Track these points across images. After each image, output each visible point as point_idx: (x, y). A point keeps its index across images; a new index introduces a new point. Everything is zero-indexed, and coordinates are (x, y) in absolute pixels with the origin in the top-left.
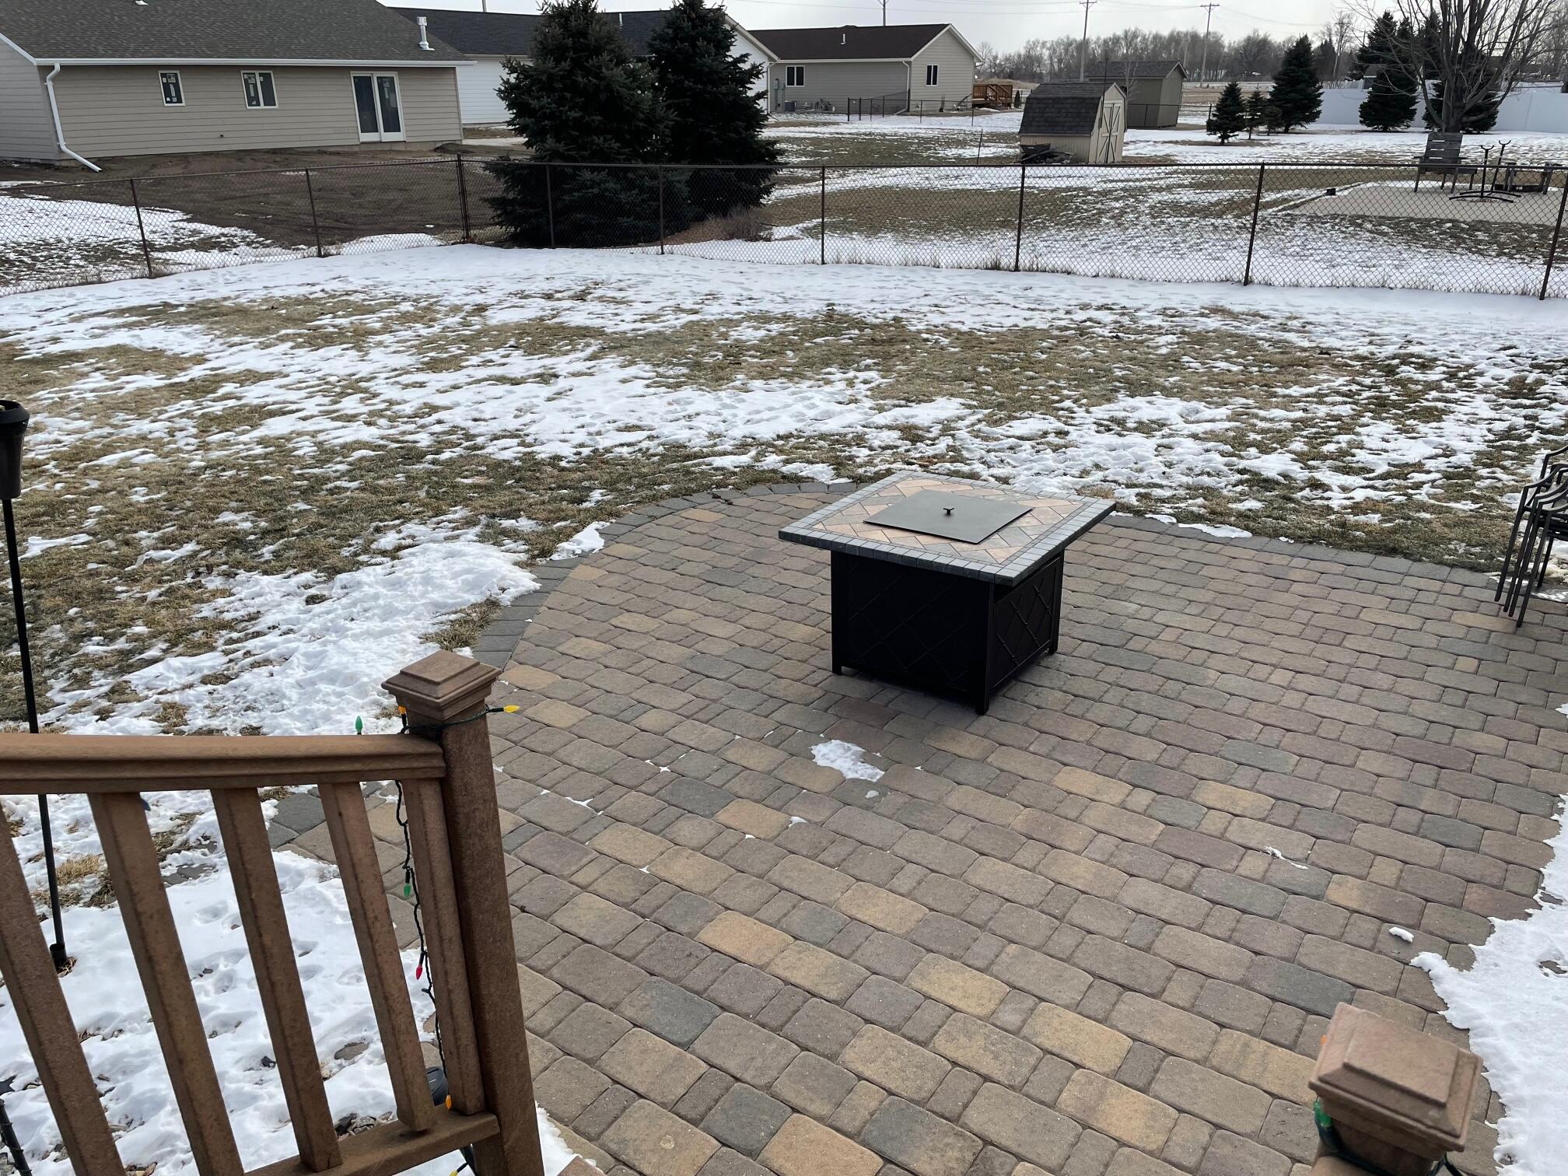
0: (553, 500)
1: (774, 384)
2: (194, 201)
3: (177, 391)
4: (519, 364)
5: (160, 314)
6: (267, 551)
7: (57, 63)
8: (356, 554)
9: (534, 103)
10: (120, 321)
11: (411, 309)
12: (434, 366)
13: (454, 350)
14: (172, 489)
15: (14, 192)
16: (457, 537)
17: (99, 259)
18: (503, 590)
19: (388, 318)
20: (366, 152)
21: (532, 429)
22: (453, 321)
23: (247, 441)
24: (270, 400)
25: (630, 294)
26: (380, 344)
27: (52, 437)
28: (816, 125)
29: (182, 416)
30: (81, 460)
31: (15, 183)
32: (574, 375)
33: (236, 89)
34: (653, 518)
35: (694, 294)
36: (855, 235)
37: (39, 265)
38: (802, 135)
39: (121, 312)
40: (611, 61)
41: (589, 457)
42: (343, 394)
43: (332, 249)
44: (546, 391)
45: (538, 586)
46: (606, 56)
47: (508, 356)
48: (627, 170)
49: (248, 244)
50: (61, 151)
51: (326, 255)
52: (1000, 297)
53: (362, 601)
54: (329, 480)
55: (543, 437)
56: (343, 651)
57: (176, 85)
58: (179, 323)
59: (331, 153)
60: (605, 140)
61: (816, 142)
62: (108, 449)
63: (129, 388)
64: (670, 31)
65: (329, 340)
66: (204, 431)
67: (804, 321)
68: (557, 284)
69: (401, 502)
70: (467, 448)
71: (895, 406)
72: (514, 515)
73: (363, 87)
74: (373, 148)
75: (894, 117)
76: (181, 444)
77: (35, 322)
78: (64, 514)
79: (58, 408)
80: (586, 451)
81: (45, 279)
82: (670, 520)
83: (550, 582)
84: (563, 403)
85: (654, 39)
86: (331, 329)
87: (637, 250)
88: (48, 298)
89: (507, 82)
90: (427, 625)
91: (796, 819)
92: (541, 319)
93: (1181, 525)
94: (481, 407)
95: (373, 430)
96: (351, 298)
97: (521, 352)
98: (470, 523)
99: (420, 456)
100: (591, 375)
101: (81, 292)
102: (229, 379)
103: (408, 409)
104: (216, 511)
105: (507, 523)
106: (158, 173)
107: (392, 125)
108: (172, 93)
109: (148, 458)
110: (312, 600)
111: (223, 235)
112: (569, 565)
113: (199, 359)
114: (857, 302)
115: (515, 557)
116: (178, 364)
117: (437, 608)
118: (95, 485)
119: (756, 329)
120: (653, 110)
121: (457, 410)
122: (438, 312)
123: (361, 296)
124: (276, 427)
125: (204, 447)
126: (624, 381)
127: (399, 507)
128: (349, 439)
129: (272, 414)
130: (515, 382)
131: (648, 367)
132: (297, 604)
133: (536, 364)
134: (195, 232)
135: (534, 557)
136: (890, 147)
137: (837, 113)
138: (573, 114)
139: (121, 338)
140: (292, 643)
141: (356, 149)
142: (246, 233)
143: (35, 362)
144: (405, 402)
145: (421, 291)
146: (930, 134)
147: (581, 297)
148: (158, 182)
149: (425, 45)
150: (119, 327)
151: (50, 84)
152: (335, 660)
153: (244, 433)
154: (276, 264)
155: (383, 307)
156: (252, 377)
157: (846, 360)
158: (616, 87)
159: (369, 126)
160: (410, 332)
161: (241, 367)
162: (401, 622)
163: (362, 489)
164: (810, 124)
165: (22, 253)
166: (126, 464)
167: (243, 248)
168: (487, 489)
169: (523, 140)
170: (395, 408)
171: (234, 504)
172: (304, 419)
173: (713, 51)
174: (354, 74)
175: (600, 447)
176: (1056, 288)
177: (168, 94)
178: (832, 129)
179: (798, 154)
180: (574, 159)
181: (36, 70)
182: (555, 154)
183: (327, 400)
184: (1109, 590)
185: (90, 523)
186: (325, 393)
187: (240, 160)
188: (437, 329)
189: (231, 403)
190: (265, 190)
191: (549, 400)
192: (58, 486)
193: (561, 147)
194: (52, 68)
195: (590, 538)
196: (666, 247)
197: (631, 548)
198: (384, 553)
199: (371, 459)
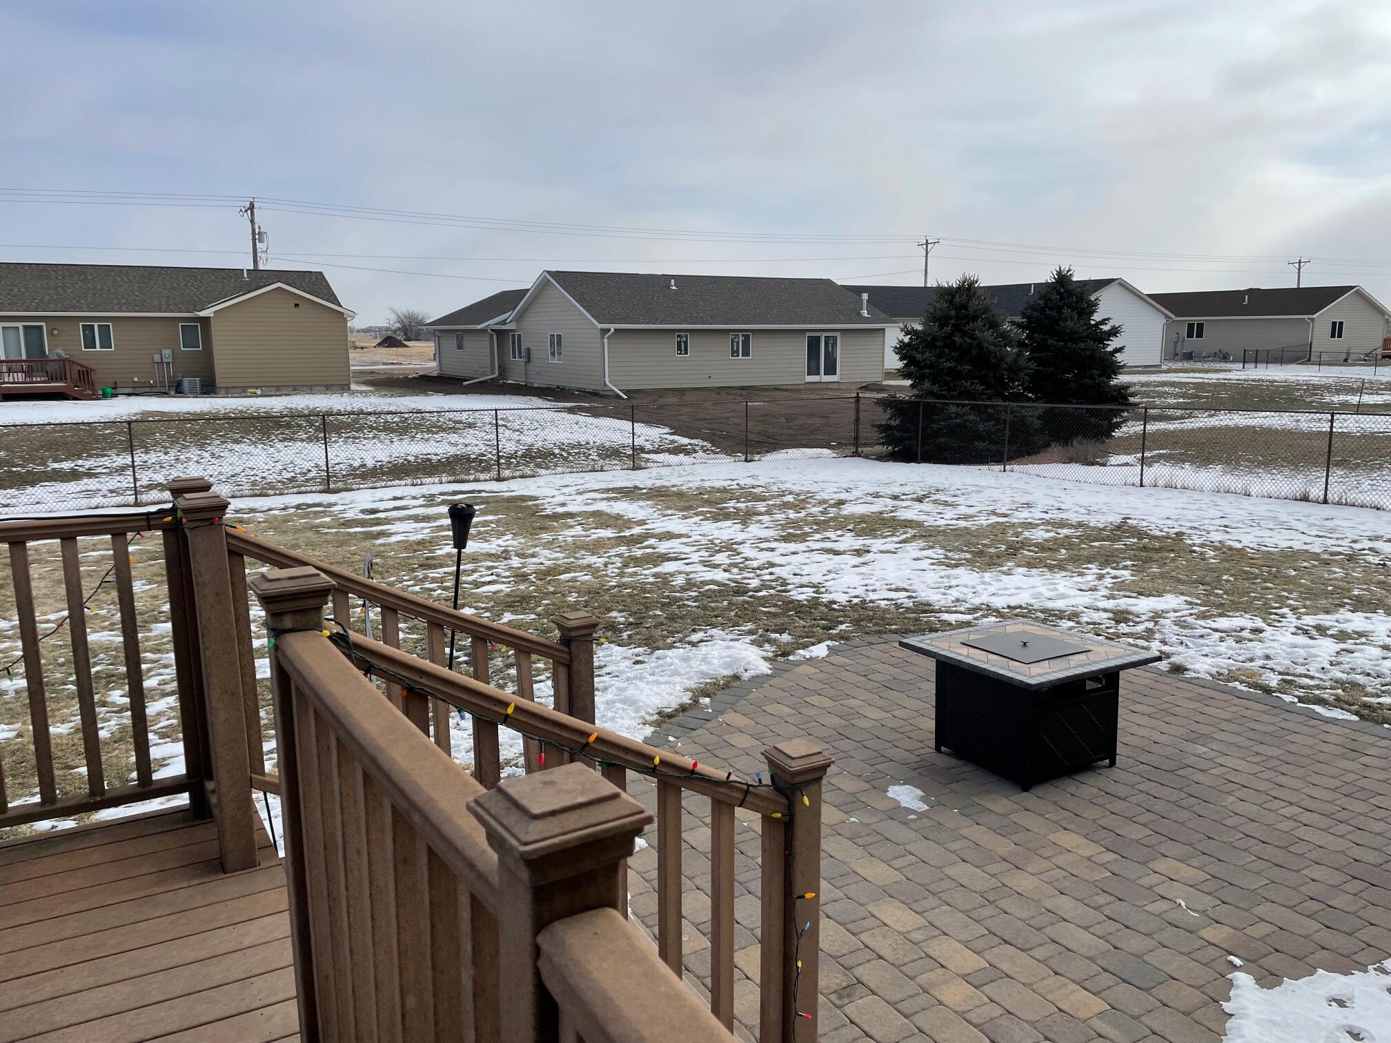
0: (813, 626)
1: (1034, 571)
2: (678, 421)
3: (621, 540)
4: (849, 541)
5: (630, 493)
6: (625, 635)
7: (612, 327)
8: (675, 642)
9: (919, 357)
10: (605, 496)
11: (792, 500)
12: (786, 539)
13: (807, 529)
14: (591, 596)
15: (571, 411)
16: (738, 640)
17: (608, 456)
18: (746, 670)
19: (773, 505)
20: (808, 390)
21: (827, 584)
22: (815, 510)
23: (647, 574)
24: (672, 551)
25: (961, 500)
26: (760, 522)
27: (539, 561)
28: (1207, 371)
29: (616, 556)
30: (549, 575)
31: (573, 404)
32: (882, 552)
33: (725, 345)
34: (870, 644)
35: (1013, 502)
36: (1187, 465)
37: (571, 458)
38: (1188, 380)
39: (607, 490)
40: (984, 325)
41: (856, 604)
42: (720, 551)
43: (757, 457)
44: (857, 560)
45: (770, 672)
46: (980, 323)
47: (842, 536)
48: (987, 407)
49: (704, 451)
50: (605, 385)
51: (750, 461)
52: (1295, 524)
53: (663, 666)
54: (682, 600)
55: (832, 589)
56: (637, 688)
57: (686, 343)
58: (639, 499)
59: (782, 390)
60: (972, 384)
61: (1199, 386)
62: (567, 571)
63: (594, 537)
64: (1041, 302)
65: (728, 517)
66: (626, 565)
67: (1094, 529)
68: (906, 490)
69: (717, 617)
70: (779, 591)
71: (1125, 596)
72: (781, 631)
73: (813, 344)
74: (814, 386)
75: (1294, 366)
76: (609, 572)
77: (556, 492)
78: (528, 603)
79: (549, 545)
80: (856, 601)
81: (572, 467)
82: (882, 647)
83: (777, 672)
84: (863, 569)
85: (1027, 309)
86: (732, 510)
87: (984, 468)
88: (569, 479)
89: (901, 342)
90: (692, 684)
91: (853, 819)
92: (881, 513)
93: (1299, 704)
94: (803, 567)
95: (727, 575)
96: (754, 490)
97: (853, 534)
98: (750, 632)
99: (745, 592)
100: (895, 553)
101: (589, 476)
102: (653, 536)
103: (755, 564)
104: (610, 610)
105: (774, 636)
106: (662, 401)
107: (831, 370)
108: (682, 348)
109: (586, 578)
110: (637, 662)
111: (690, 444)
112: (797, 664)
113: (642, 523)
114: (1153, 519)
115: (765, 654)
116: (627, 526)
117: (704, 674)
118: (551, 589)
119: (1048, 531)
120: (1016, 361)
121: (787, 568)
122: (810, 503)
123: (761, 489)
124: (669, 567)
125: (621, 575)
126: (916, 559)
127: (714, 619)
128: (707, 579)
129: (670, 559)
130: (837, 553)
131: (941, 551)
132: (629, 663)
133: (859, 543)
134: (673, 442)
135: (777, 656)
136: (1274, 392)
137: (1234, 361)
138: (948, 364)
139: (601, 506)
140: (615, 682)
141: (802, 387)
142: (705, 443)
143: (547, 516)
144: (756, 559)
145: (803, 488)
146: (1324, 381)
147: (920, 500)
148: (660, 407)
149: (865, 313)
150: (602, 499)
151: (606, 341)
152: (631, 692)
153: (648, 569)
154: (715, 464)
155: (773, 497)
156: (669, 536)
157: (1108, 559)
158: (985, 345)
159: (813, 370)
160: (783, 516)
161: (665, 530)
162: (678, 679)
163: (698, 607)
164: (1200, 371)
165: (563, 450)
166: (574, 580)
167: (700, 454)
168: (774, 615)
169: (908, 382)
170: (747, 563)
171: (620, 607)
172: (687, 564)
173: (1076, 316)
174: (808, 334)
175: (868, 599)
176: (1358, 520)
177: (679, 348)
178: (1221, 375)
179: (1176, 396)
180: (945, 397)
181: (599, 332)
182: (931, 393)
183: (707, 554)
184: (1193, 736)
185: (540, 609)
186: (707, 549)
187: (718, 394)
188: (803, 514)
189: (649, 551)
190: (726, 415)
191: (855, 566)
192: (532, 588)
193: (935, 388)
194: (609, 330)
195: (820, 650)
196: (1008, 467)
197: (845, 660)
198: (690, 643)
199: (714, 591)
